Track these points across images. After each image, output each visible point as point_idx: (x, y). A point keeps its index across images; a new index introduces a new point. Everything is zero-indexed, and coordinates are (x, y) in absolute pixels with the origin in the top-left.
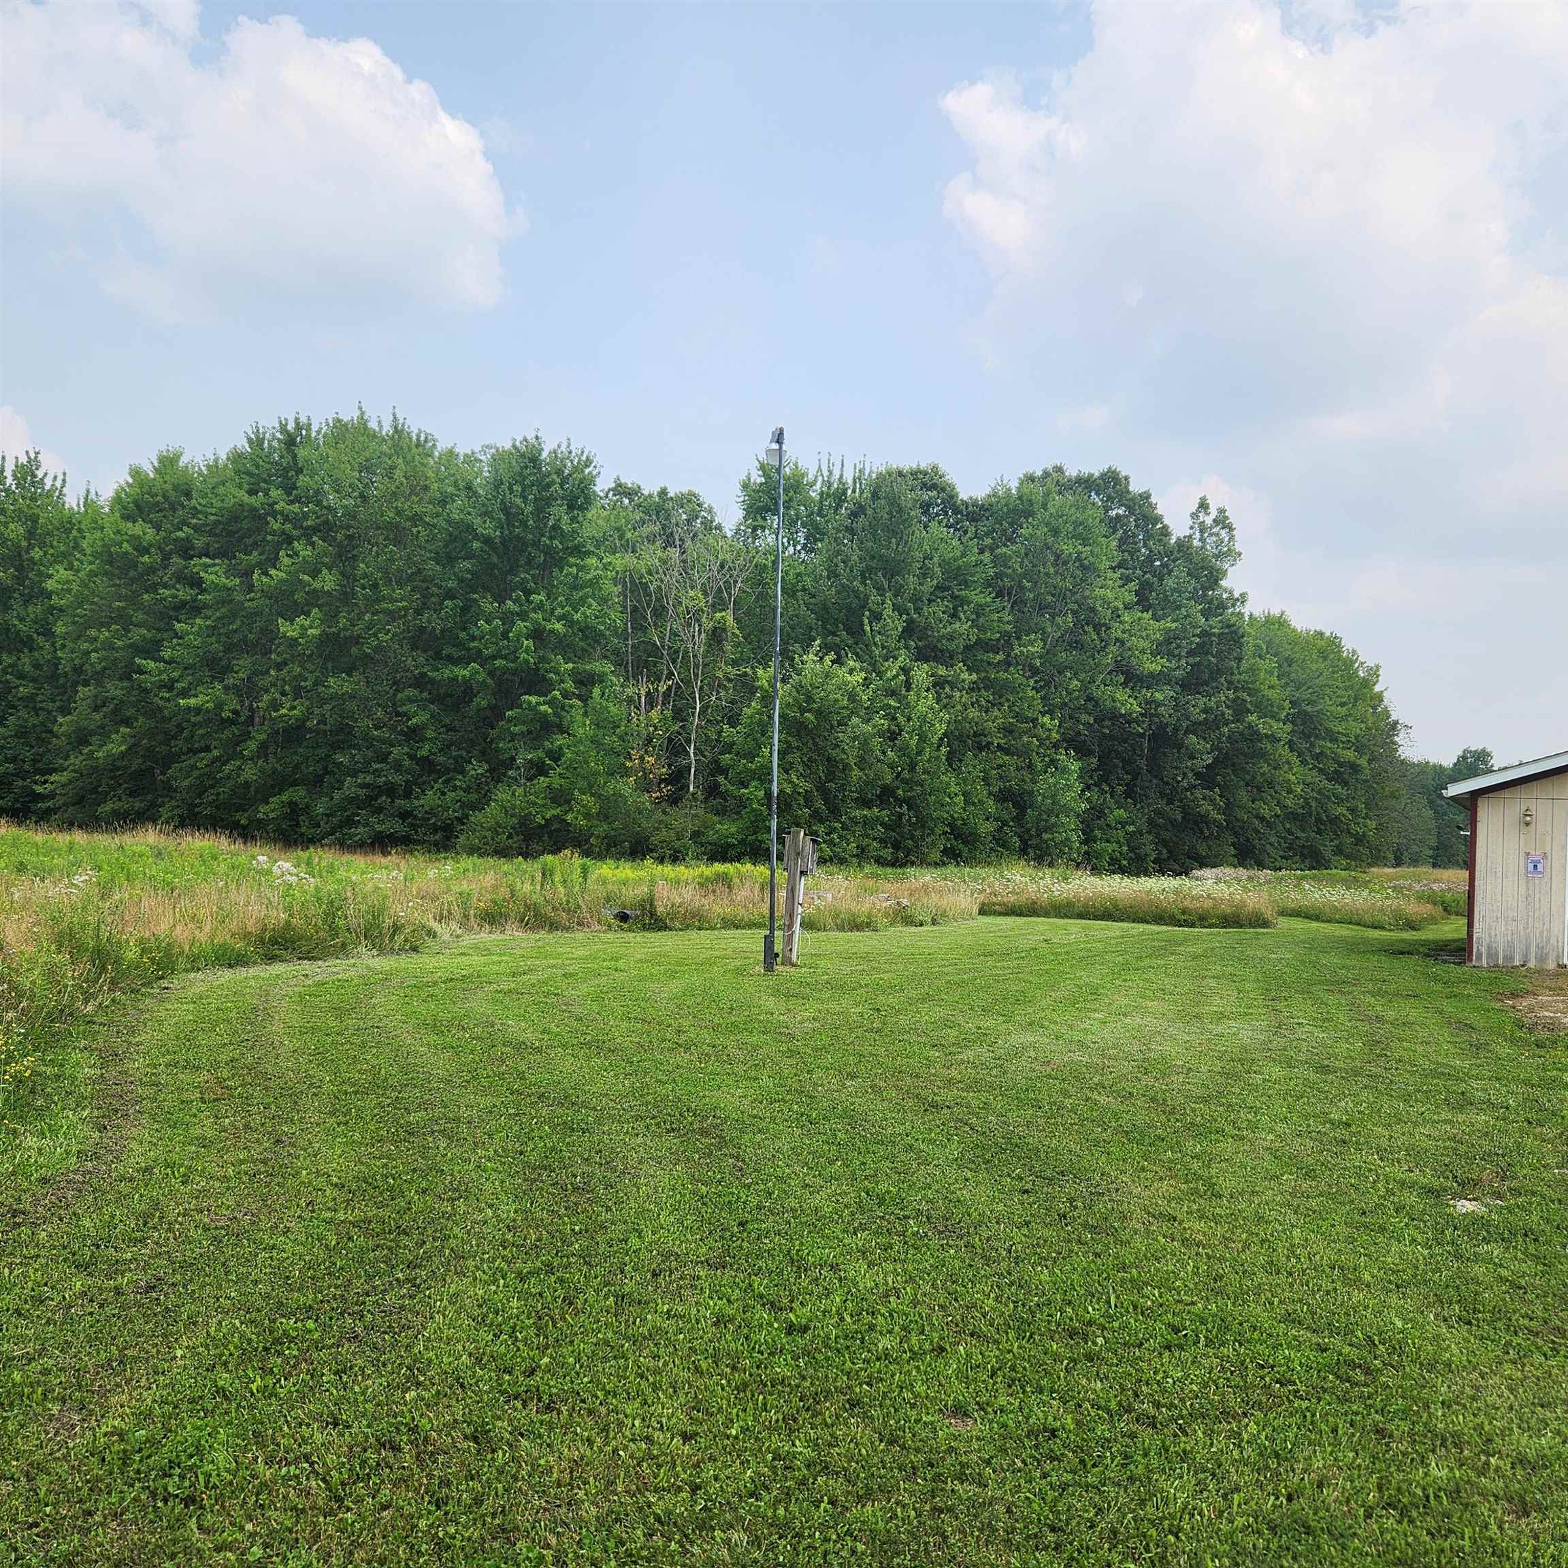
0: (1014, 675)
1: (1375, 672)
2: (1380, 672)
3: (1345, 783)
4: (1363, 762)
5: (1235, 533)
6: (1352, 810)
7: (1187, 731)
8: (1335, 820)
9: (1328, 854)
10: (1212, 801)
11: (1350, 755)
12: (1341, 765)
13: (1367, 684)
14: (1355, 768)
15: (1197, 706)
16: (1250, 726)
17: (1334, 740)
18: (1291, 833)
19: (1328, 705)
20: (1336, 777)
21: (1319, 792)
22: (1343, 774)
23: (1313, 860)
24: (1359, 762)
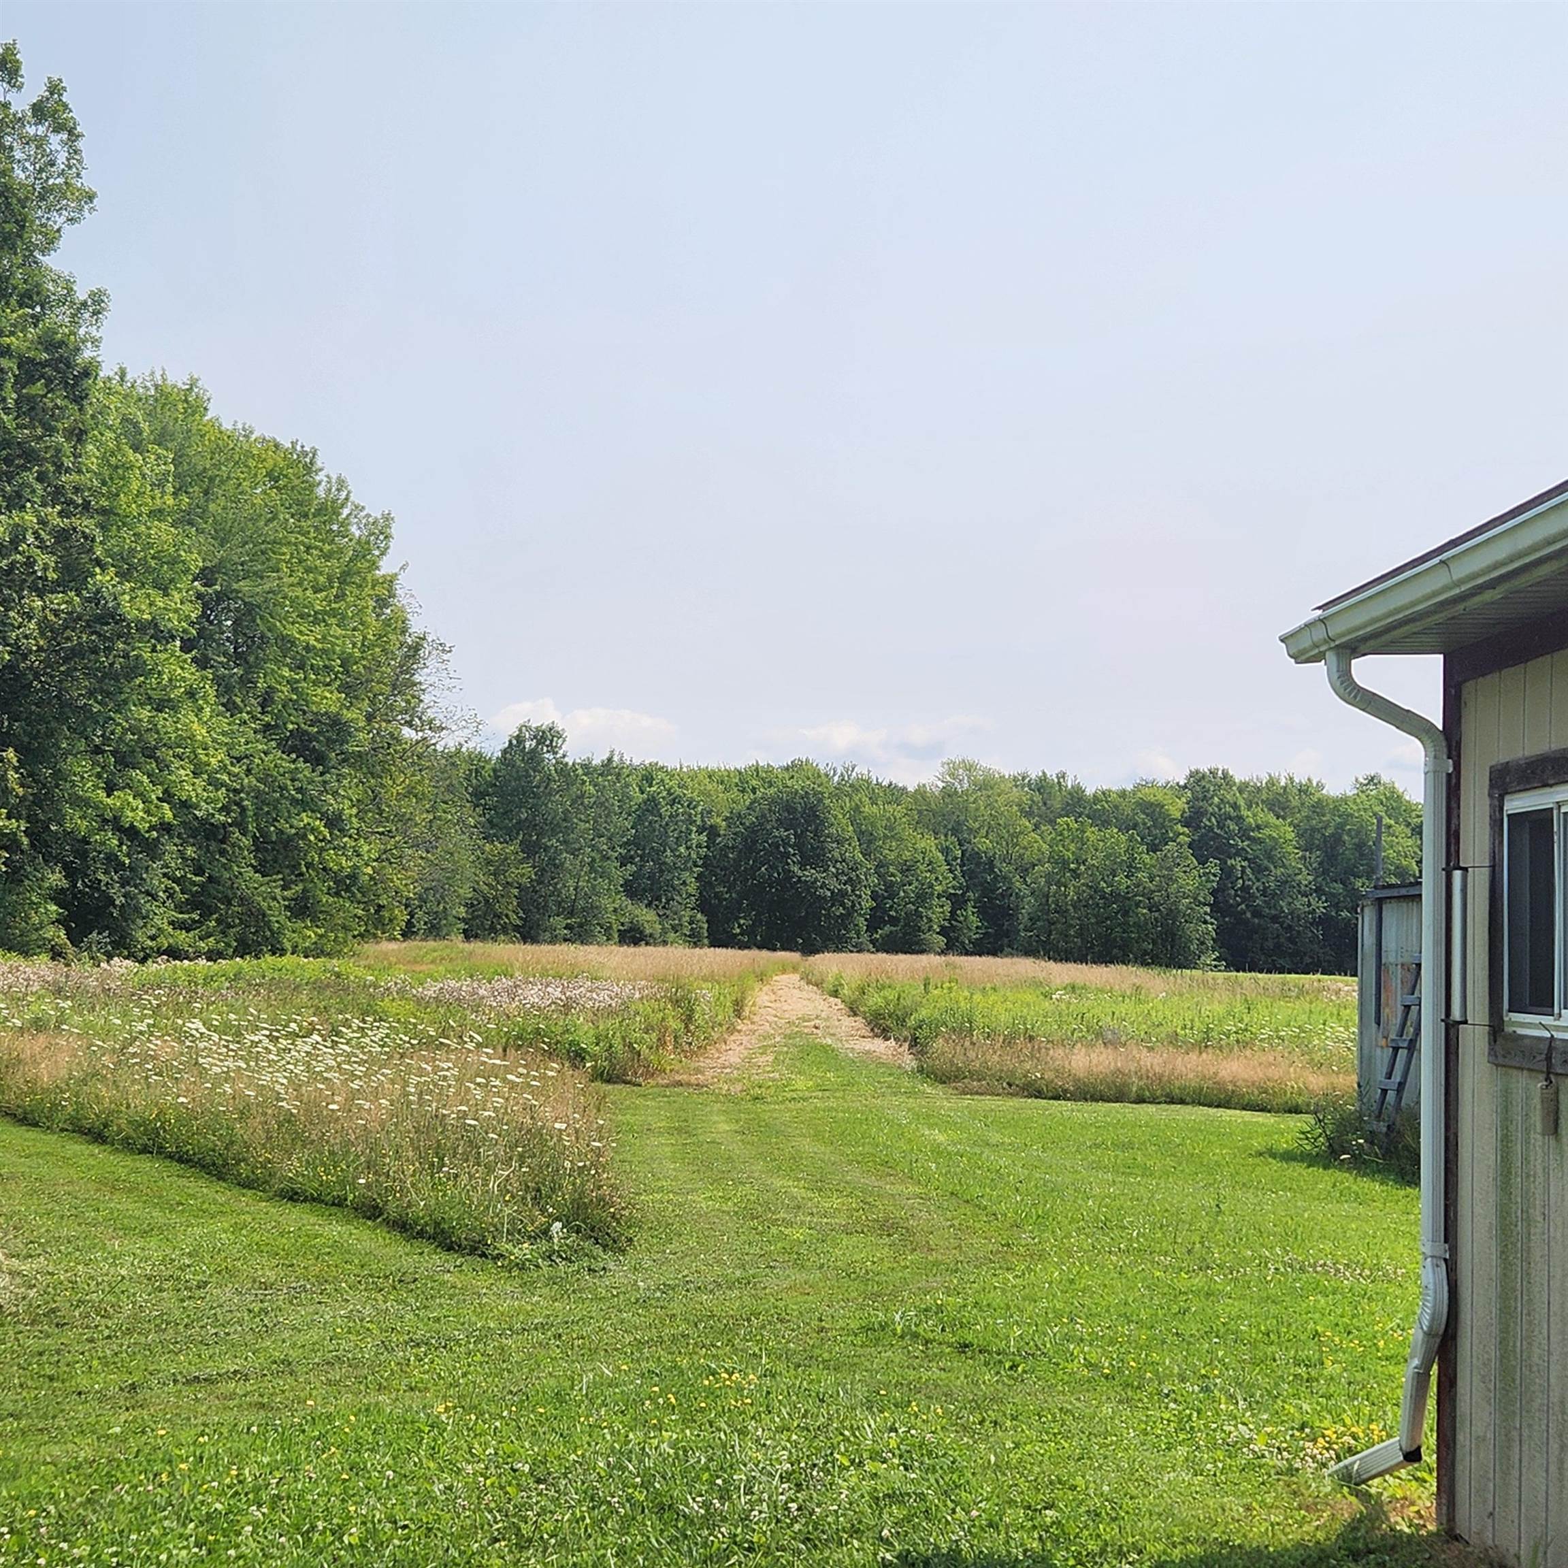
1: (381, 530)
2: (393, 531)
3: (318, 760)
5: (80, 144)
6: (330, 821)
8: (296, 842)
11: (328, 700)
12: (310, 719)
13: (366, 553)
14: (338, 727)
17: (298, 663)
19: (286, 585)
20: (300, 745)
21: (263, 776)
22: (313, 740)
24: (348, 715)
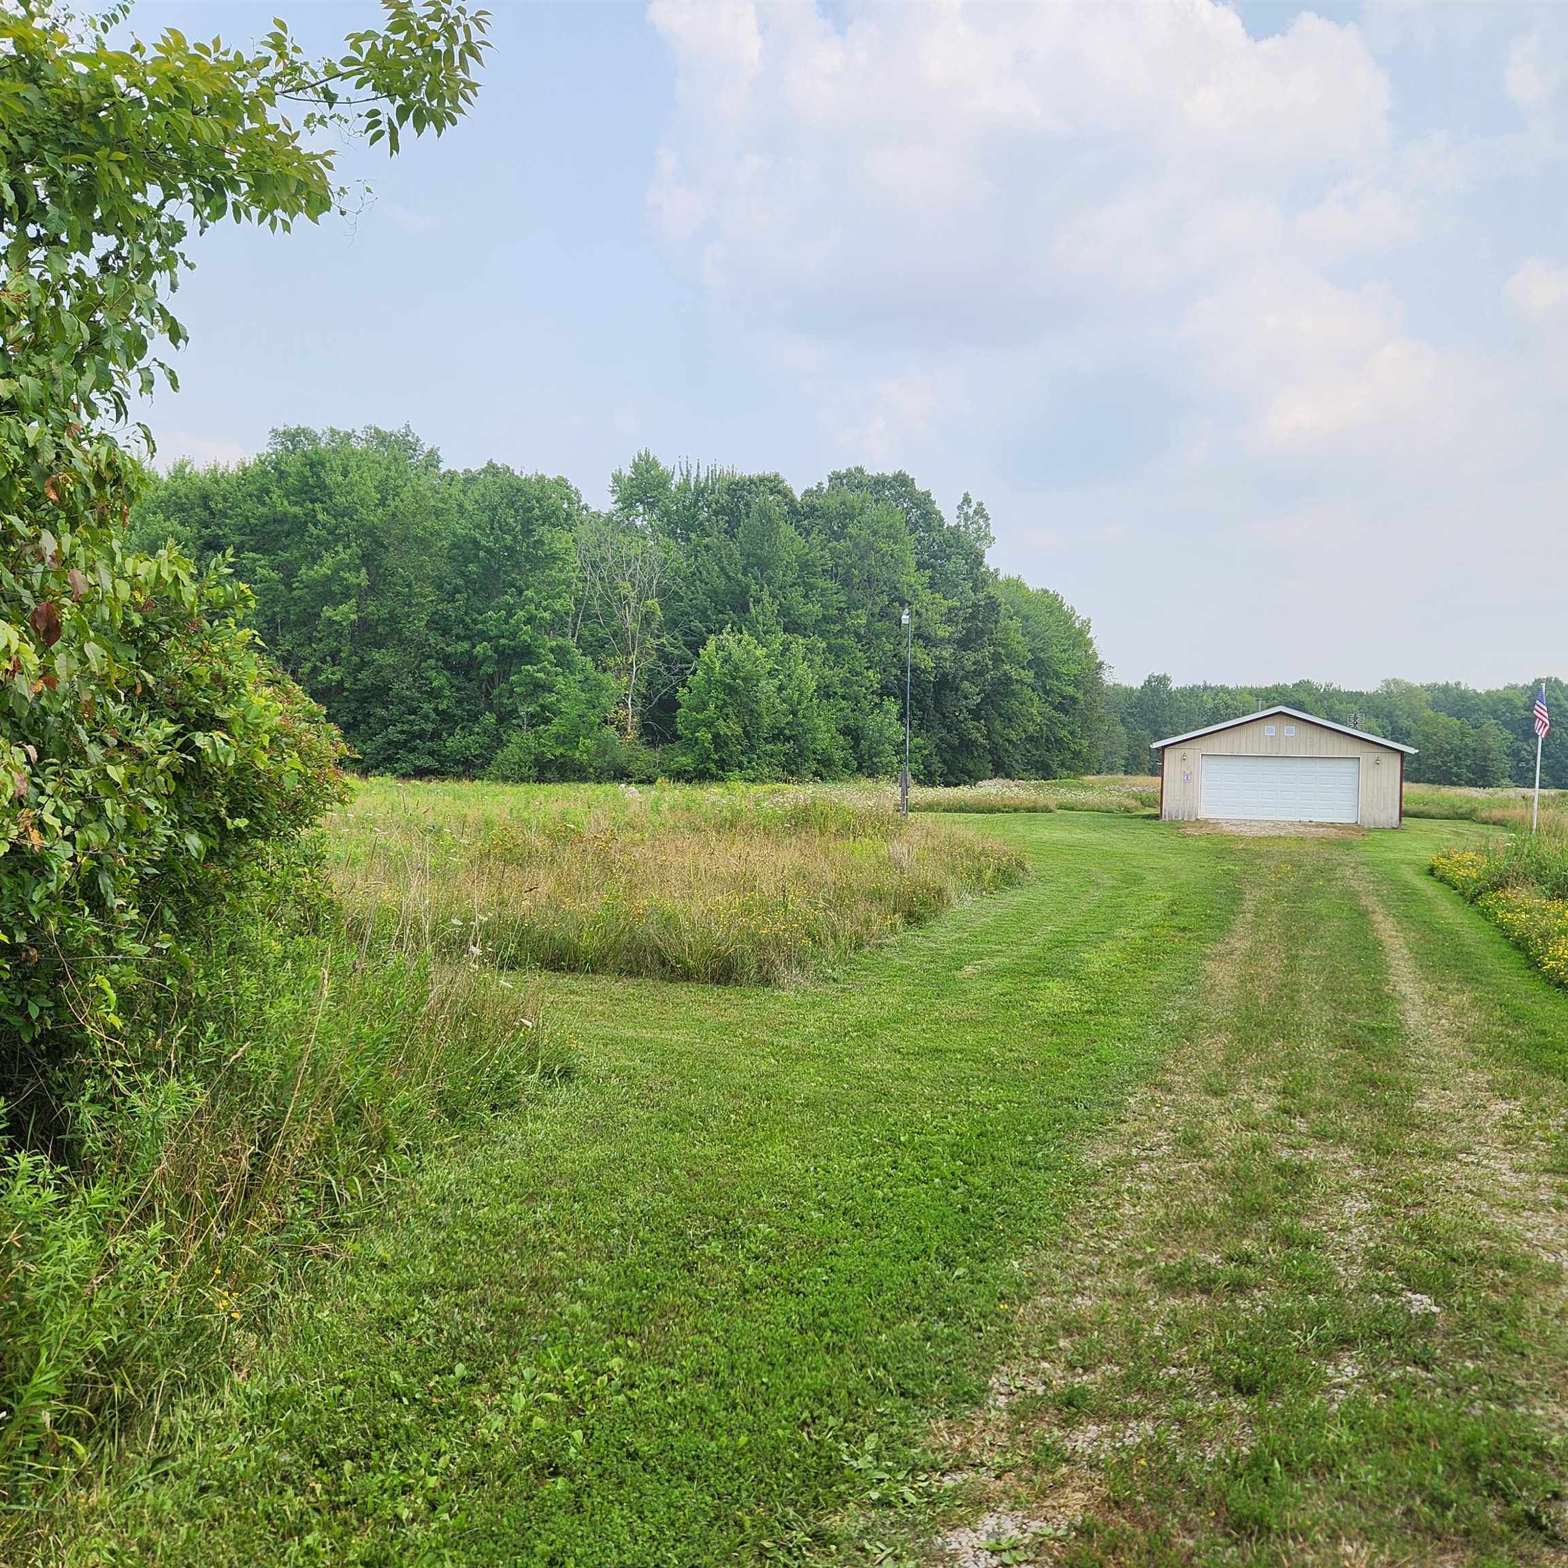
0: (849, 641)
1: (1087, 624)
2: (1091, 624)
3: (1067, 712)
4: (1079, 695)
5: (990, 522)
6: (1071, 733)
7: (963, 679)
8: (1059, 741)
9: (1054, 767)
10: (979, 730)
12: (1064, 698)
13: (1081, 633)
14: (1074, 700)
15: (969, 659)
16: (1005, 674)
17: (1058, 678)
18: (1029, 752)
19: (1055, 651)
20: (1060, 708)
21: (1049, 719)
22: (1065, 705)
23: (1044, 771)
24: (1077, 695)
